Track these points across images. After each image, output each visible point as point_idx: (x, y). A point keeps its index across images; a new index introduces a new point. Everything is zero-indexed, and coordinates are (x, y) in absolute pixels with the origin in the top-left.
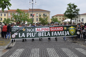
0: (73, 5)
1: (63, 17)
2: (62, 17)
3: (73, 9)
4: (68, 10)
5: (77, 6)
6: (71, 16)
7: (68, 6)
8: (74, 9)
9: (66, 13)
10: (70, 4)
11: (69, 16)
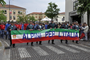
0: (54, 4)
1: (40, 16)
2: (38, 16)
3: (53, 9)
4: (49, 9)
5: (57, 6)
6: (52, 15)
7: (49, 5)
8: (55, 9)
9: (47, 12)
10: (51, 3)
11: (50, 16)
